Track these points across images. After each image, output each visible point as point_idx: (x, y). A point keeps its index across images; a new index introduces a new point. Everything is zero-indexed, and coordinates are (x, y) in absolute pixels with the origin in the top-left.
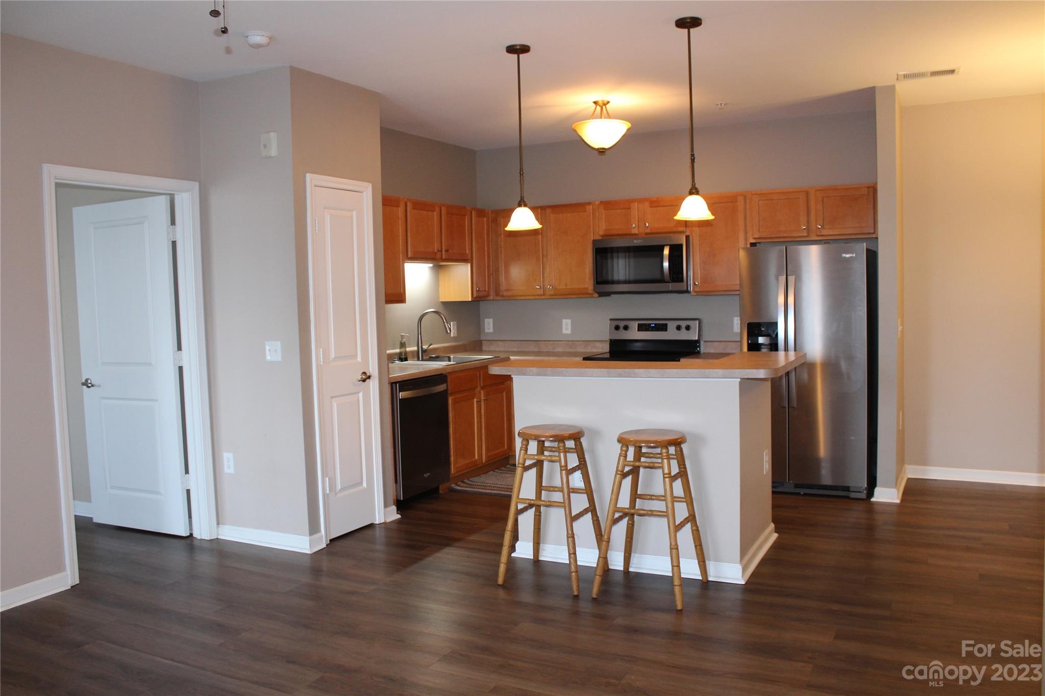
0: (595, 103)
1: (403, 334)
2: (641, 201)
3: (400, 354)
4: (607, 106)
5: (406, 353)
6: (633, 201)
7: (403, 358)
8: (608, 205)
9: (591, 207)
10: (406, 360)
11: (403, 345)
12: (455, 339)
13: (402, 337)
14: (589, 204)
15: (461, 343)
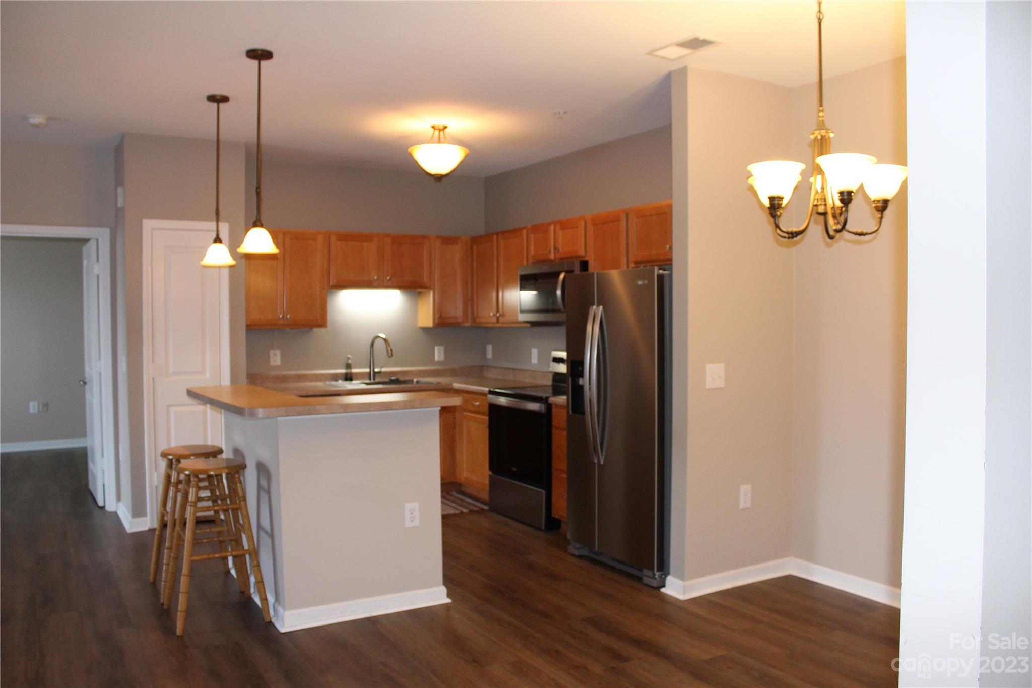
0: (433, 127)
1: (349, 356)
2: (555, 223)
3: (346, 374)
4: (447, 130)
5: (351, 374)
6: (550, 224)
7: (348, 377)
8: (536, 229)
9: (525, 231)
10: (351, 379)
11: (348, 366)
12: (439, 363)
13: (348, 359)
14: (524, 228)
15: (448, 368)
